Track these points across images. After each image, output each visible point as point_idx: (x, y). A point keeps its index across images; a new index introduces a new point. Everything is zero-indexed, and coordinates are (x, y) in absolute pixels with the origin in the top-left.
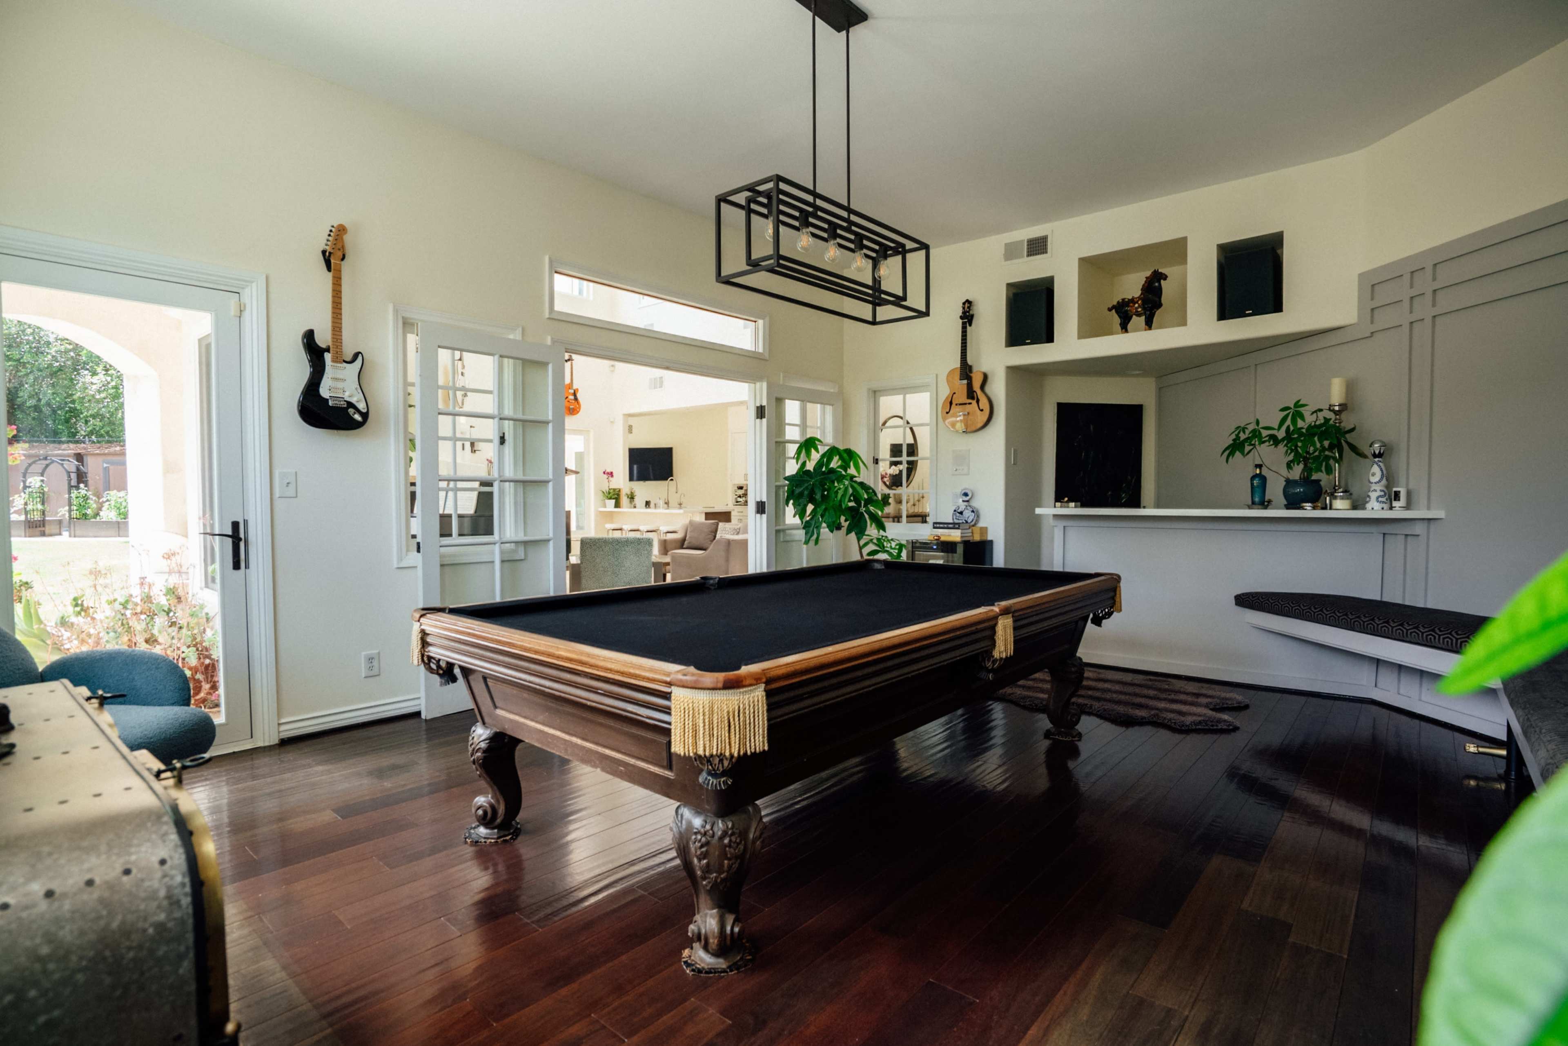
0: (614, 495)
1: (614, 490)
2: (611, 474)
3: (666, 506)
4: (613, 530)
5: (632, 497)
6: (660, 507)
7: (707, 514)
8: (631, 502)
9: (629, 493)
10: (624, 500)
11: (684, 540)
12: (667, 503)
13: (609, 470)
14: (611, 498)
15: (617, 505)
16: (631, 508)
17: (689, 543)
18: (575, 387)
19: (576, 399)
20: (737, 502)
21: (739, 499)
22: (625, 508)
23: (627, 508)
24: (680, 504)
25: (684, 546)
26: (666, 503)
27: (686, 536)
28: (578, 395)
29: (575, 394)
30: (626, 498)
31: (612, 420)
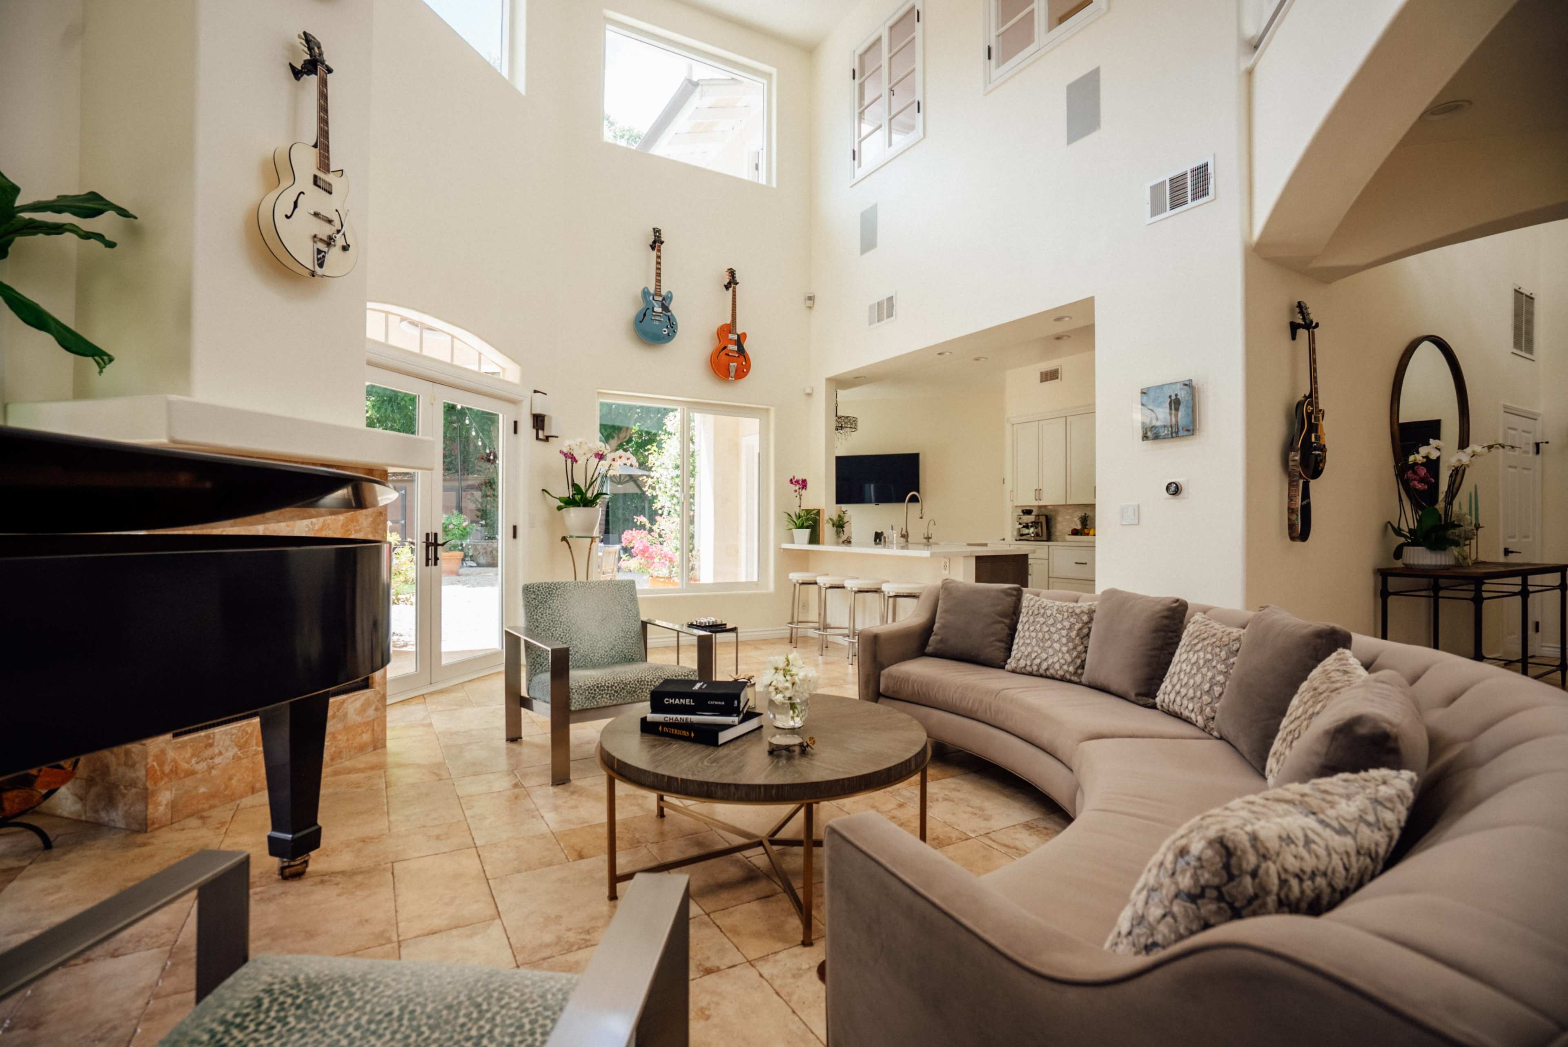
0: (807, 519)
1: (808, 512)
2: (804, 484)
3: (903, 540)
4: (803, 583)
5: (840, 525)
6: (892, 543)
7: (980, 560)
8: (838, 534)
9: (835, 518)
10: (827, 530)
11: (927, 630)
12: (905, 536)
13: (799, 477)
14: (802, 527)
15: (814, 539)
16: (838, 544)
17: (941, 641)
18: (739, 331)
19: (741, 351)
20: (1022, 535)
21: (1026, 531)
22: (828, 546)
23: (831, 544)
24: (928, 538)
25: (929, 649)
26: (902, 536)
27: (932, 621)
28: (746, 346)
29: (739, 342)
30: (830, 525)
31: (808, 391)
